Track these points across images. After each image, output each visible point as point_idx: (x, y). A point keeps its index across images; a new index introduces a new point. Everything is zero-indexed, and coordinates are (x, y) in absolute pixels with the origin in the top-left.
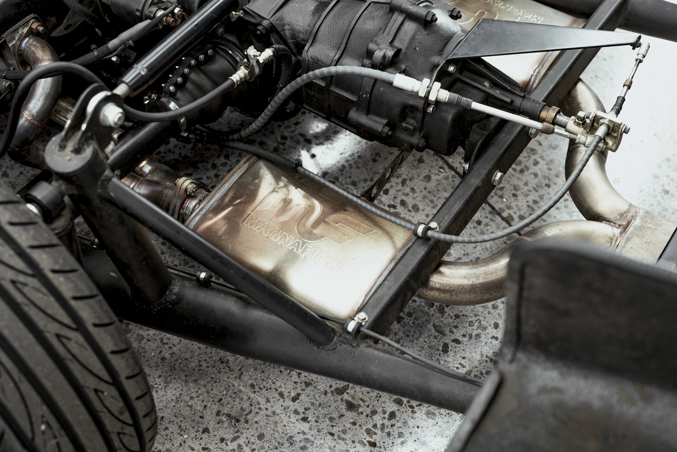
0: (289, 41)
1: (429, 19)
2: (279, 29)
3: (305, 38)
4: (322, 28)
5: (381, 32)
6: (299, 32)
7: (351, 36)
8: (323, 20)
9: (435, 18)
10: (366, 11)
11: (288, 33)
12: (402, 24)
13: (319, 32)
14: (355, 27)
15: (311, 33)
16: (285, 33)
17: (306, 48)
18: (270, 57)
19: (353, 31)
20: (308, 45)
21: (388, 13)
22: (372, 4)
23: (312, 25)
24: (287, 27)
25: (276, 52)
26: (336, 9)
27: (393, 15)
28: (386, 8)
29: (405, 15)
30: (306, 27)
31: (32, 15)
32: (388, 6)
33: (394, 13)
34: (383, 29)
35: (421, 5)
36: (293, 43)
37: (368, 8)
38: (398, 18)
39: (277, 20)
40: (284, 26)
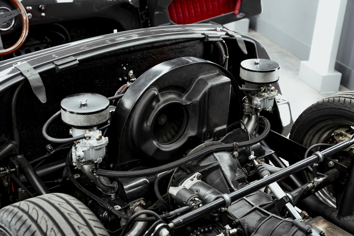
0: (246, 230)
1: (309, 231)
2: (242, 224)
3: (253, 230)
4: (261, 227)
5: (286, 233)
6: (250, 227)
7: (273, 233)
8: (262, 224)
9: (311, 232)
10: (281, 224)
11: (246, 227)
12: (296, 231)
13: (259, 229)
14: (275, 229)
15: (256, 228)
16: (244, 227)
17: (252, 234)
18: (235, 232)
19: (274, 231)
20: (253, 233)
21: (291, 226)
22: (285, 221)
23: (257, 225)
24: (246, 224)
25: (238, 231)
26: (268, 221)
27: (292, 227)
28: (291, 224)
29: (298, 228)
30: (254, 226)
31: (142, 198)
32: (291, 223)
33: (293, 226)
34: (287, 232)
35: (307, 226)
36: (247, 232)
37: (283, 223)
38: (295, 229)
39: (242, 220)
40: (245, 223)
